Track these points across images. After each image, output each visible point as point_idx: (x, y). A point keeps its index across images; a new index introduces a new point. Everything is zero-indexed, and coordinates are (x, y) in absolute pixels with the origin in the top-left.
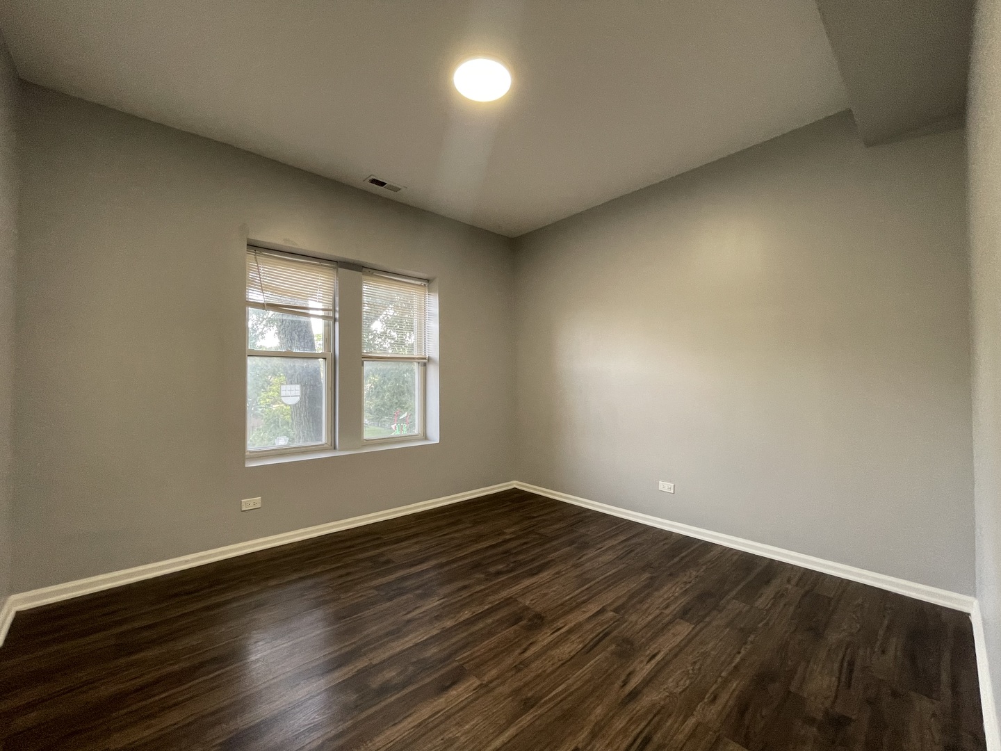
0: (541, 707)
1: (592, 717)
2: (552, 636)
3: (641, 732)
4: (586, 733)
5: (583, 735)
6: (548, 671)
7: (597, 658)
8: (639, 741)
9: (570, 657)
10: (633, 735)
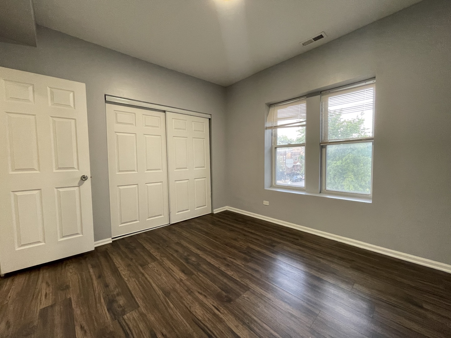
0: (163, 297)
1: (150, 315)
2: (211, 305)
3: (132, 334)
4: (143, 311)
5: (143, 310)
6: (184, 301)
7: (188, 325)
8: (129, 332)
9: (192, 311)
10: (133, 330)
